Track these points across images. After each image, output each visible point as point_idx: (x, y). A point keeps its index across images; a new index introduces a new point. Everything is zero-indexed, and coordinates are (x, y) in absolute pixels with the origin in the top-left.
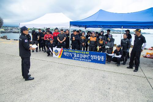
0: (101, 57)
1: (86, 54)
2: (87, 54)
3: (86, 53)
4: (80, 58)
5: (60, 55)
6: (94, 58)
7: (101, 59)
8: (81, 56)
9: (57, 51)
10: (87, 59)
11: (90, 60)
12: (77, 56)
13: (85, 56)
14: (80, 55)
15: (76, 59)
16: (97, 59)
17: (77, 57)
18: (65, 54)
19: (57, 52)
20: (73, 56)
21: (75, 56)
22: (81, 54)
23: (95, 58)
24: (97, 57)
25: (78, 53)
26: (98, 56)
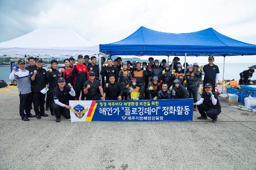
0: (184, 108)
1: (152, 106)
2: (155, 107)
3: (153, 103)
4: (138, 115)
5: (89, 115)
6: (169, 112)
7: (183, 112)
8: (141, 111)
9: (79, 109)
10: (156, 116)
11: (162, 118)
12: (131, 112)
13: (149, 111)
14: (138, 110)
15: (130, 118)
16: (176, 113)
17: (132, 115)
18: (103, 111)
19: (81, 111)
20: (122, 113)
21: (128, 113)
22: (141, 106)
23: (171, 113)
24: (175, 110)
25: (135, 107)
26: (179, 107)
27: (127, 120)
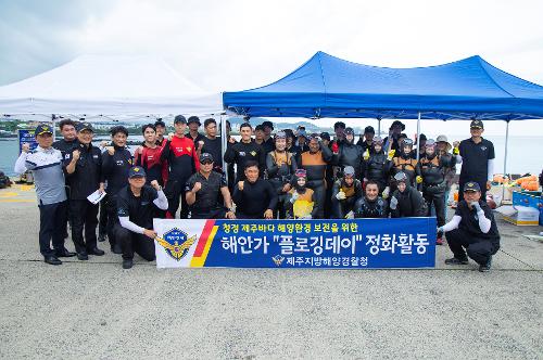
0: (415, 237)
1: (343, 235)
2: (349, 235)
3: (345, 228)
4: (311, 254)
5: (198, 253)
6: (381, 246)
7: (414, 248)
8: (318, 244)
10: (350, 255)
11: (365, 260)
12: (294, 247)
13: (337, 244)
14: (310, 242)
15: (291, 261)
16: (398, 249)
17: (295, 255)
18: (231, 245)
19: (181, 242)
20: (275, 248)
21: (286, 244)
22: (318, 234)
23: (385, 249)
24: (394, 243)
25: (303, 235)
26: (403, 237)
27: (285, 265)
